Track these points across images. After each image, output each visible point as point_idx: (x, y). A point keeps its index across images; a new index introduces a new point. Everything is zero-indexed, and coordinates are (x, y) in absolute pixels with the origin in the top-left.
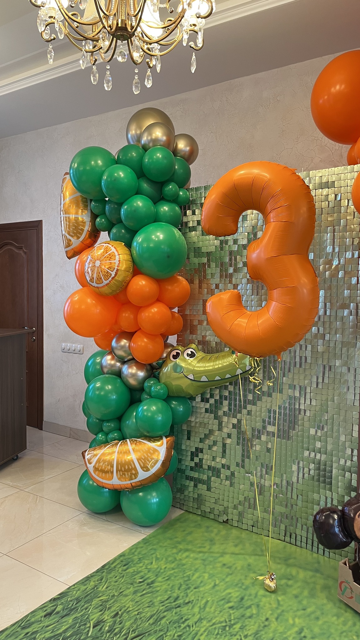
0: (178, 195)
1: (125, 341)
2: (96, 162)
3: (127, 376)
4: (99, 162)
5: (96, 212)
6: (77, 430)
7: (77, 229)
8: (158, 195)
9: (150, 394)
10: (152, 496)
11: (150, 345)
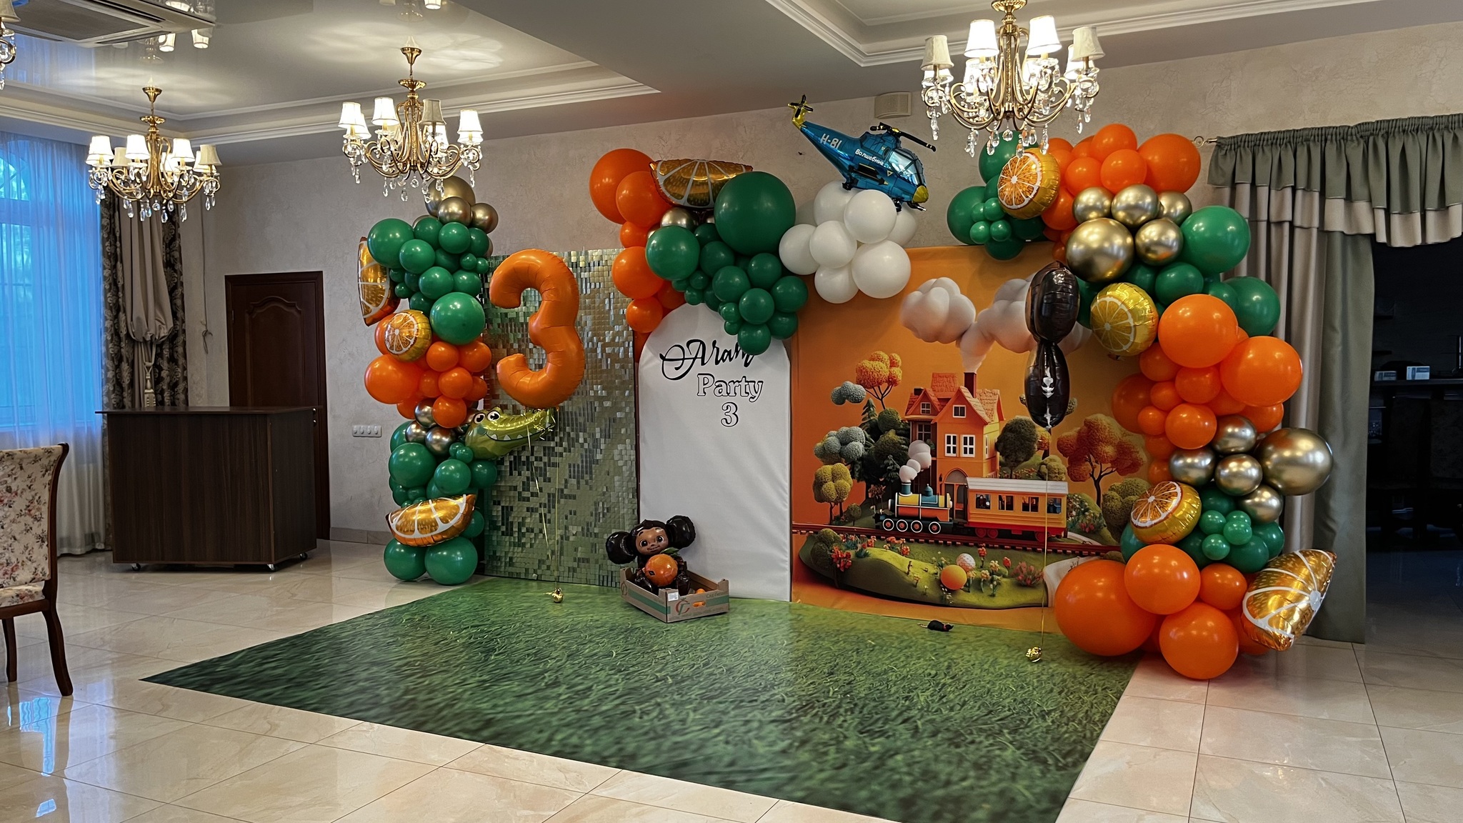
0: (477, 264)
1: (428, 407)
2: (394, 235)
3: (431, 442)
4: (397, 234)
5: (395, 279)
6: (377, 532)
7: (376, 296)
8: (455, 266)
9: (455, 457)
10: (456, 555)
11: (451, 410)
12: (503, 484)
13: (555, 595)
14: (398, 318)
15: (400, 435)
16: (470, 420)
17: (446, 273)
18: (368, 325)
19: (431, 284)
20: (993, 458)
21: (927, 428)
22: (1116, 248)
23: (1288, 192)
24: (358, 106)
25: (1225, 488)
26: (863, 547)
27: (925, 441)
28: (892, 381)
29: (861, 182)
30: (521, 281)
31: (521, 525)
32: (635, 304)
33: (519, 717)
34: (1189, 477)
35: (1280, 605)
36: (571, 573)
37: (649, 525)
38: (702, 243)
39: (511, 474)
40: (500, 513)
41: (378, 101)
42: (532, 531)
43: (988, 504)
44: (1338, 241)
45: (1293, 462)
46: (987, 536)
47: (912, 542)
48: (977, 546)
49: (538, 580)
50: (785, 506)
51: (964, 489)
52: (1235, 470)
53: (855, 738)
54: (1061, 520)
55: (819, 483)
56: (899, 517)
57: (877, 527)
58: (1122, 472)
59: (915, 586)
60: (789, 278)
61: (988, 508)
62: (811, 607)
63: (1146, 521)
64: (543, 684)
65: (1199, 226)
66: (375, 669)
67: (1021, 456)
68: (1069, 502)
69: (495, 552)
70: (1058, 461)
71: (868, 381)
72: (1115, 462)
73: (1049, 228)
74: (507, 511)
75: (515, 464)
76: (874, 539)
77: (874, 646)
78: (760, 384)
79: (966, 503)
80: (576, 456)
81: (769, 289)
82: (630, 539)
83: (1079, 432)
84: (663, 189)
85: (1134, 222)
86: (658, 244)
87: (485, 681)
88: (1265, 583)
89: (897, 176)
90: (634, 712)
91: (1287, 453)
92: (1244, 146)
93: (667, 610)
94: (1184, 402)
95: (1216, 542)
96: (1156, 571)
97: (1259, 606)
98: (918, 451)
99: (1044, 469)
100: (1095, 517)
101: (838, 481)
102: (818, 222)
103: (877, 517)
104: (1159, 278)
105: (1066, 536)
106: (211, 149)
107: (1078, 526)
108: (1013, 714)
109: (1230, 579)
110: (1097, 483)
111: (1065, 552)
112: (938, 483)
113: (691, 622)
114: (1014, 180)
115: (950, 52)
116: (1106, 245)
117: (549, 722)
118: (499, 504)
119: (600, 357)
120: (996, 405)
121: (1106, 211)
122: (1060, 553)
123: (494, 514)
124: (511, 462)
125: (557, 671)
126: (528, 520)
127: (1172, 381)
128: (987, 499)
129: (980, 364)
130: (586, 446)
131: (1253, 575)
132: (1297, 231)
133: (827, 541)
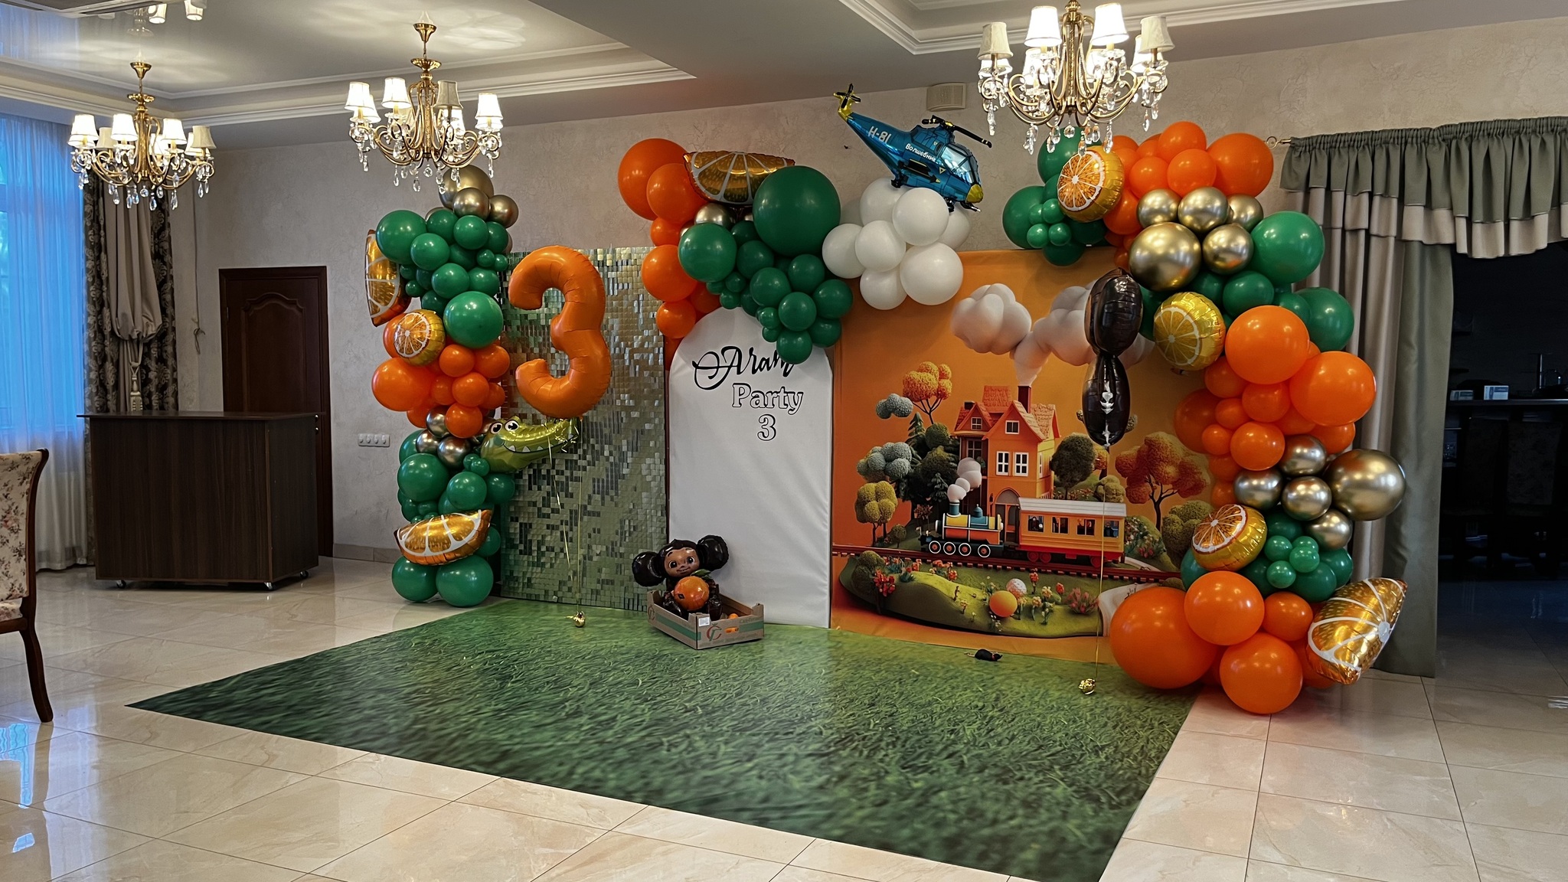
0: (495, 261)
1: (441, 416)
2: (405, 228)
3: (444, 453)
4: (409, 227)
5: (406, 276)
6: (384, 550)
7: (385, 294)
8: (471, 263)
9: (470, 470)
10: (470, 574)
11: (466, 418)
12: (521, 499)
13: (577, 619)
14: (408, 320)
15: (410, 445)
16: (486, 430)
17: (461, 270)
18: (376, 326)
19: (446, 281)
20: (1047, 477)
21: (978, 445)
22: (1182, 254)
23: (1365, 197)
24: (366, 86)
25: (1293, 512)
26: (908, 571)
27: (976, 459)
28: (941, 394)
29: (912, 179)
30: (543, 280)
31: (540, 544)
32: (666, 307)
33: (537, 748)
34: (1254, 500)
35: (1347, 636)
36: (594, 596)
37: (679, 545)
38: (739, 242)
39: (530, 488)
40: (518, 531)
41: (388, 82)
42: (553, 550)
43: (1041, 526)
44: (1416, 251)
45: (1364, 485)
46: (1039, 560)
47: (960, 566)
48: (1029, 570)
49: (559, 602)
50: (825, 526)
51: (1016, 510)
52: (1303, 493)
53: (897, 773)
54: (1119, 544)
55: (861, 503)
56: (947, 539)
57: (923, 550)
58: (1184, 494)
59: (963, 613)
60: (832, 281)
61: (1041, 530)
62: (851, 634)
63: (1207, 546)
64: (564, 714)
65: (1270, 232)
66: (382, 696)
67: (1077, 476)
68: (1126, 525)
69: (512, 572)
70: (1116, 482)
71: (915, 393)
72: (1175, 484)
73: (1111, 232)
74: (526, 528)
75: (535, 478)
76: (919, 562)
77: (918, 676)
78: (800, 395)
79: (1017, 525)
80: (600, 470)
81: (811, 293)
82: (658, 560)
83: (1139, 451)
84: (698, 183)
85: (1202, 227)
86: (692, 242)
87: (501, 710)
88: (1331, 613)
89: (950, 173)
90: (662, 744)
91: (1358, 476)
92: (1319, 148)
93: (697, 636)
94: (1250, 420)
95: (1281, 570)
96: (1218, 599)
97: (1325, 637)
98: (967, 469)
99: (1101, 490)
100: (1154, 541)
101: (883, 500)
102: (864, 221)
103: (923, 539)
104: (1227, 288)
105: (1123, 561)
106: (204, 130)
107: (1136, 551)
108: (1065, 749)
109: (1295, 608)
110: (1157, 505)
111: (1121, 578)
112: (989, 503)
113: (723, 649)
114: (1075, 179)
115: (1009, 40)
116: (1172, 251)
117: (569, 755)
118: (517, 521)
119: (627, 363)
120: (1051, 422)
121: (1172, 215)
122: (1116, 579)
123: (512, 531)
124: (530, 476)
125: (579, 700)
126: (548, 538)
127: (1239, 397)
128: (1040, 521)
129: (1036, 377)
130: (612, 459)
131: (1320, 605)
132: (1374, 240)
133: (869, 564)
